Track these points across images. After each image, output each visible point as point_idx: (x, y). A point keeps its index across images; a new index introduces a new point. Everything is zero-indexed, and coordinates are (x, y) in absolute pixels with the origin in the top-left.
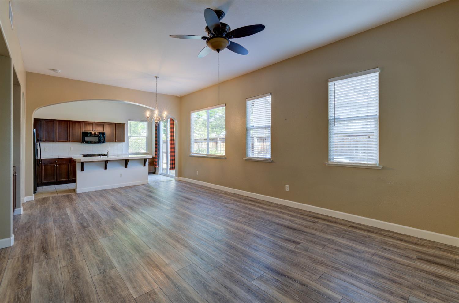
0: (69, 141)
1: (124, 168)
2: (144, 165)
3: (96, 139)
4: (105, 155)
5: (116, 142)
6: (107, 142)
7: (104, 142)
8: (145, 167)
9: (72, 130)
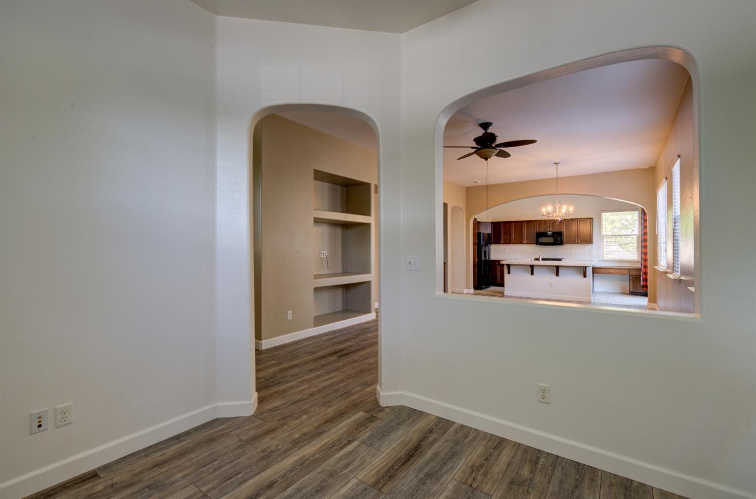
0: (524, 243)
1: (554, 276)
2: (585, 276)
3: (551, 240)
4: (560, 260)
5: (578, 243)
6: (566, 243)
7: (561, 243)
8: (585, 279)
9: (527, 230)
